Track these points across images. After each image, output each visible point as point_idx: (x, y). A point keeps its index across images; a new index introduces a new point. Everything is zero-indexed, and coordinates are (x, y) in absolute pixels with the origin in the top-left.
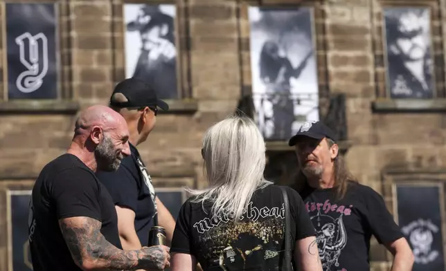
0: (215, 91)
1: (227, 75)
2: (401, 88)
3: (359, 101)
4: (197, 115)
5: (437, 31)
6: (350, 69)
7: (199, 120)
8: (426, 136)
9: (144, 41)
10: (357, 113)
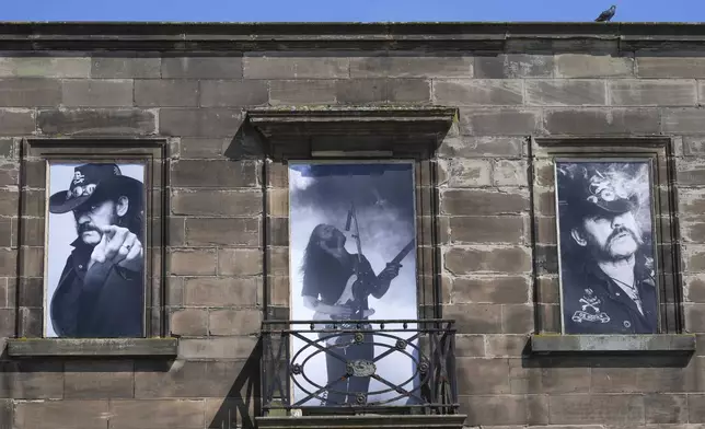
0: (213, 321)
1: (239, 290)
2: (590, 311)
3: (502, 337)
4: (176, 365)
5: (665, 202)
6: (485, 276)
7: (178, 375)
8: (639, 403)
9: (82, 229)
10: (497, 360)
